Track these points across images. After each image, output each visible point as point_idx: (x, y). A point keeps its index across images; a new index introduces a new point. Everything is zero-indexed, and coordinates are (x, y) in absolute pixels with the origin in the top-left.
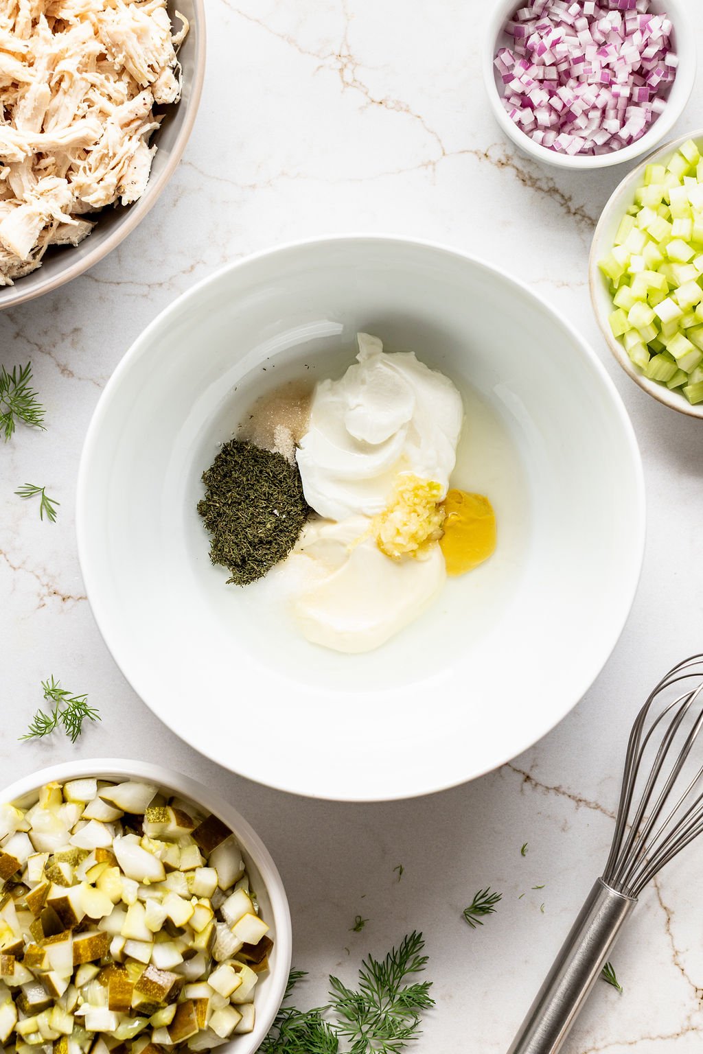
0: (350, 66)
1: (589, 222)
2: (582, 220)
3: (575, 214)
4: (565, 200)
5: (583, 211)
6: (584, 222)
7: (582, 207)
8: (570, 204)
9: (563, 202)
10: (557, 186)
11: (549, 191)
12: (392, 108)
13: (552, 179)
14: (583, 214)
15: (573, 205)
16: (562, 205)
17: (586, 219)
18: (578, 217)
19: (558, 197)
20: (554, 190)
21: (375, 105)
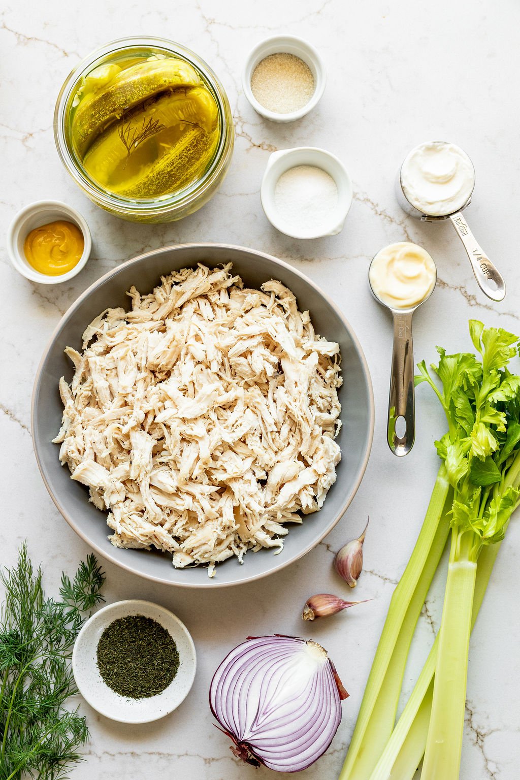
0: (240, 124)
1: (389, 219)
2: (385, 218)
3: (380, 214)
4: (375, 206)
5: (385, 213)
6: (386, 220)
7: (385, 210)
8: (377, 208)
9: (373, 207)
10: (369, 198)
11: (364, 200)
12: (266, 150)
13: (366, 193)
14: (385, 214)
15: (379, 210)
16: (372, 209)
17: (387, 218)
18: (382, 216)
19: (369, 204)
20: (367, 200)
21: (255, 148)
